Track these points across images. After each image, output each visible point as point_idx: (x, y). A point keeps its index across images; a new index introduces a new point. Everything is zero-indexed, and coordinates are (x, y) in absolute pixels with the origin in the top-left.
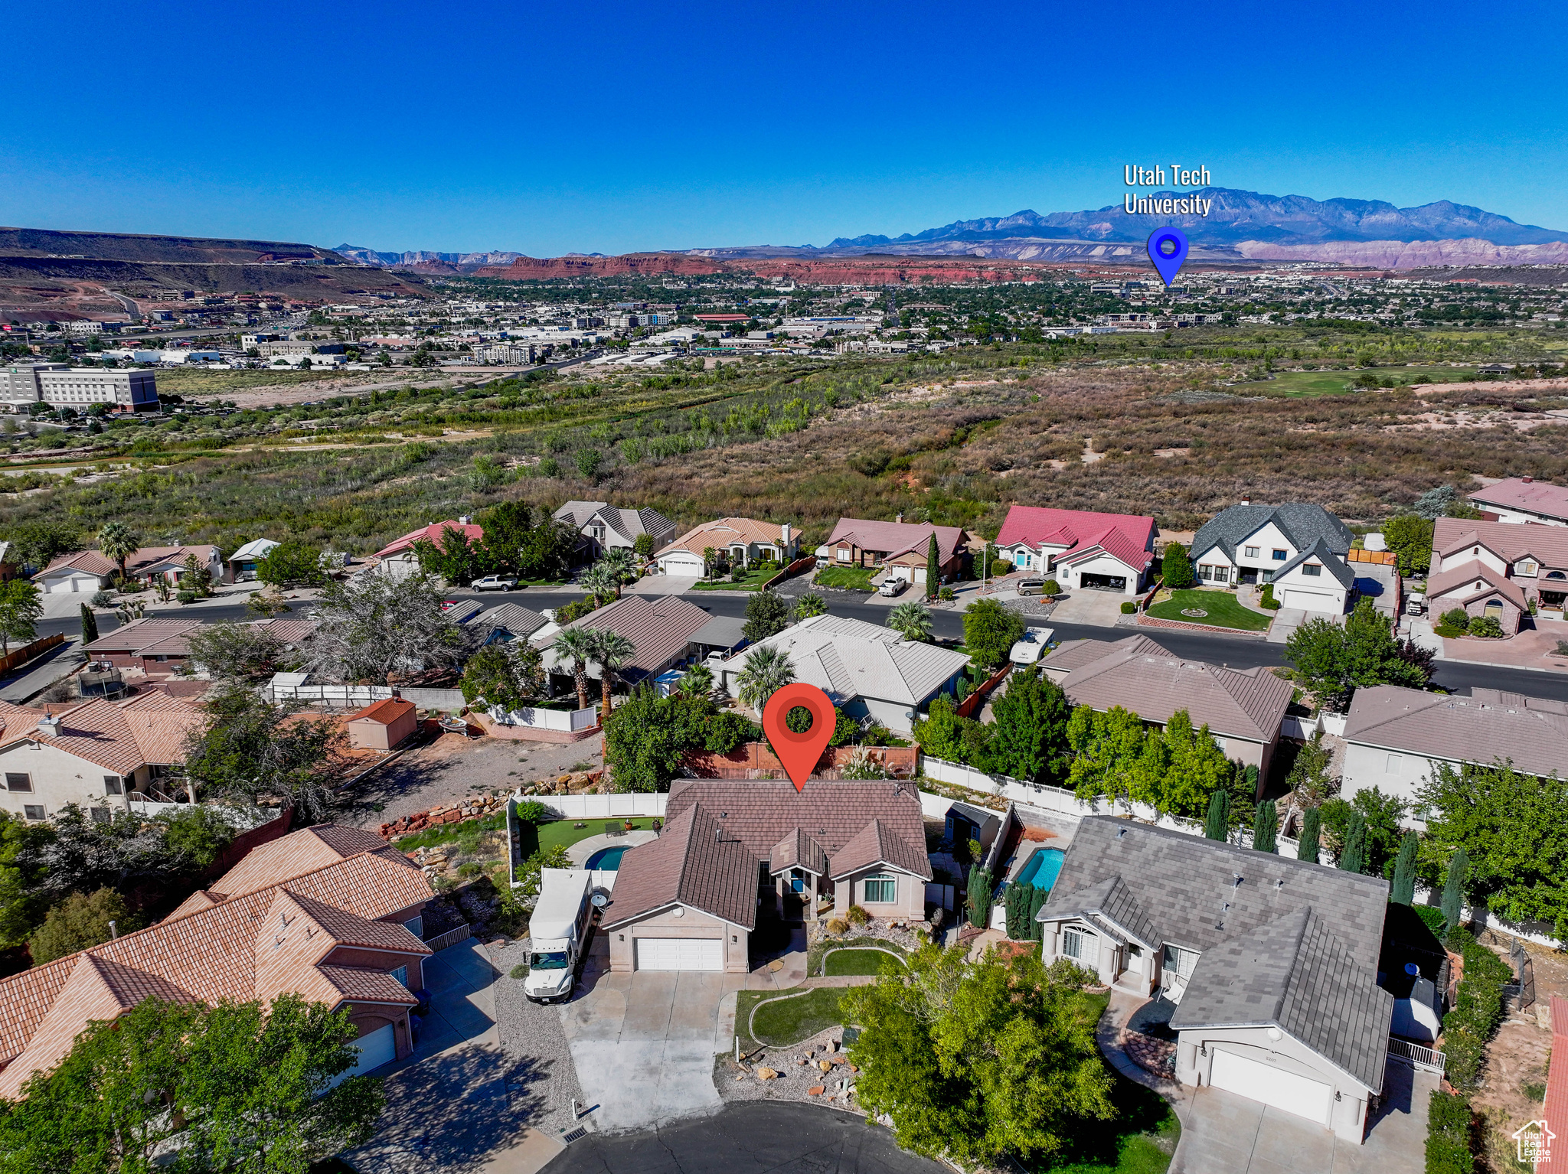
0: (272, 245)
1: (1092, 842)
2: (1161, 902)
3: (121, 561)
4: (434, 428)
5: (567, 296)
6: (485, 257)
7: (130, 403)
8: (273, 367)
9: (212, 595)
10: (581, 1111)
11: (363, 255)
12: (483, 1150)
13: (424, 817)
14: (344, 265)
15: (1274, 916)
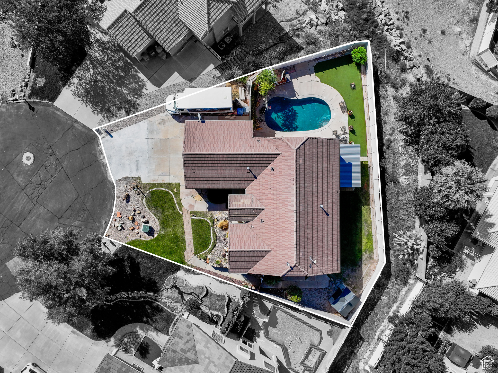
10: (109, 131)
12: (91, 102)
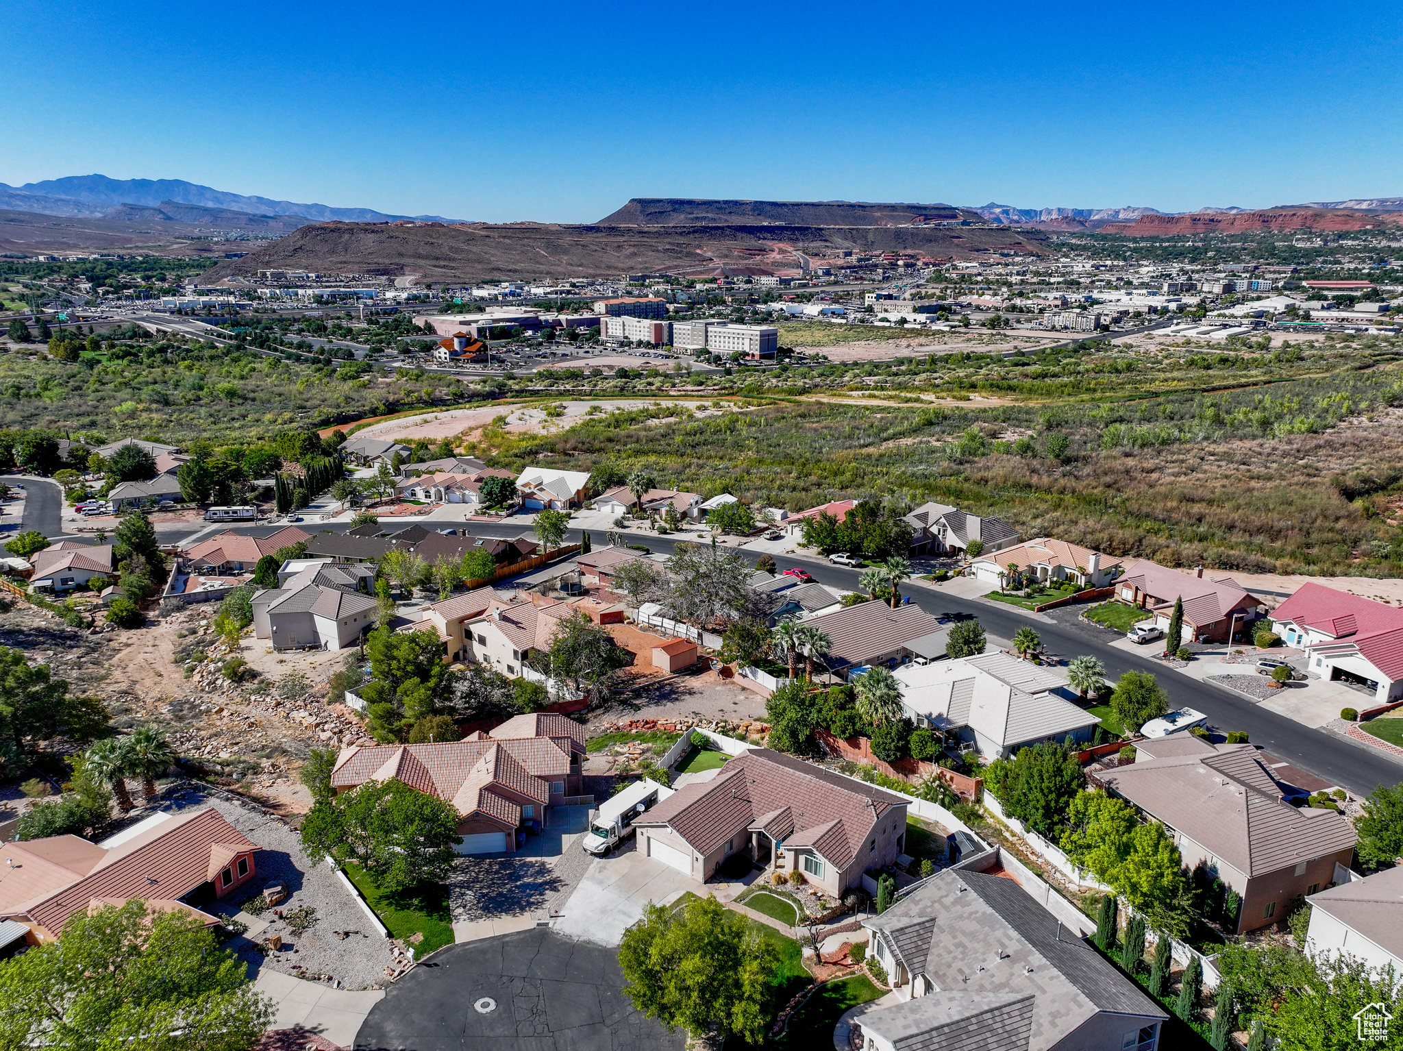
0: (925, 208)
1: (939, 889)
2: (945, 948)
3: (639, 497)
4: (964, 393)
5: (1178, 255)
6: (1117, 212)
7: (757, 353)
8: (877, 324)
9: (681, 530)
10: (555, 914)
11: (1006, 212)
12: (501, 912)
13: (655, 723)
14: (979, 225)
15: (1007, 990)
